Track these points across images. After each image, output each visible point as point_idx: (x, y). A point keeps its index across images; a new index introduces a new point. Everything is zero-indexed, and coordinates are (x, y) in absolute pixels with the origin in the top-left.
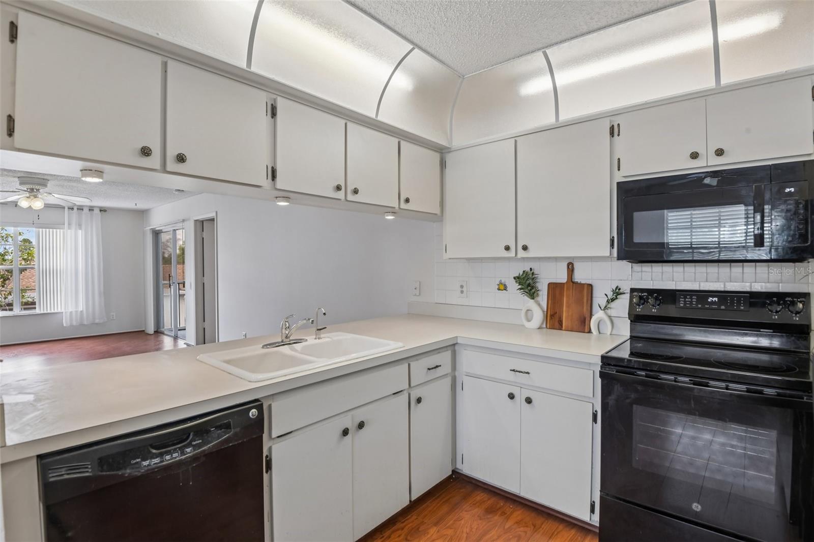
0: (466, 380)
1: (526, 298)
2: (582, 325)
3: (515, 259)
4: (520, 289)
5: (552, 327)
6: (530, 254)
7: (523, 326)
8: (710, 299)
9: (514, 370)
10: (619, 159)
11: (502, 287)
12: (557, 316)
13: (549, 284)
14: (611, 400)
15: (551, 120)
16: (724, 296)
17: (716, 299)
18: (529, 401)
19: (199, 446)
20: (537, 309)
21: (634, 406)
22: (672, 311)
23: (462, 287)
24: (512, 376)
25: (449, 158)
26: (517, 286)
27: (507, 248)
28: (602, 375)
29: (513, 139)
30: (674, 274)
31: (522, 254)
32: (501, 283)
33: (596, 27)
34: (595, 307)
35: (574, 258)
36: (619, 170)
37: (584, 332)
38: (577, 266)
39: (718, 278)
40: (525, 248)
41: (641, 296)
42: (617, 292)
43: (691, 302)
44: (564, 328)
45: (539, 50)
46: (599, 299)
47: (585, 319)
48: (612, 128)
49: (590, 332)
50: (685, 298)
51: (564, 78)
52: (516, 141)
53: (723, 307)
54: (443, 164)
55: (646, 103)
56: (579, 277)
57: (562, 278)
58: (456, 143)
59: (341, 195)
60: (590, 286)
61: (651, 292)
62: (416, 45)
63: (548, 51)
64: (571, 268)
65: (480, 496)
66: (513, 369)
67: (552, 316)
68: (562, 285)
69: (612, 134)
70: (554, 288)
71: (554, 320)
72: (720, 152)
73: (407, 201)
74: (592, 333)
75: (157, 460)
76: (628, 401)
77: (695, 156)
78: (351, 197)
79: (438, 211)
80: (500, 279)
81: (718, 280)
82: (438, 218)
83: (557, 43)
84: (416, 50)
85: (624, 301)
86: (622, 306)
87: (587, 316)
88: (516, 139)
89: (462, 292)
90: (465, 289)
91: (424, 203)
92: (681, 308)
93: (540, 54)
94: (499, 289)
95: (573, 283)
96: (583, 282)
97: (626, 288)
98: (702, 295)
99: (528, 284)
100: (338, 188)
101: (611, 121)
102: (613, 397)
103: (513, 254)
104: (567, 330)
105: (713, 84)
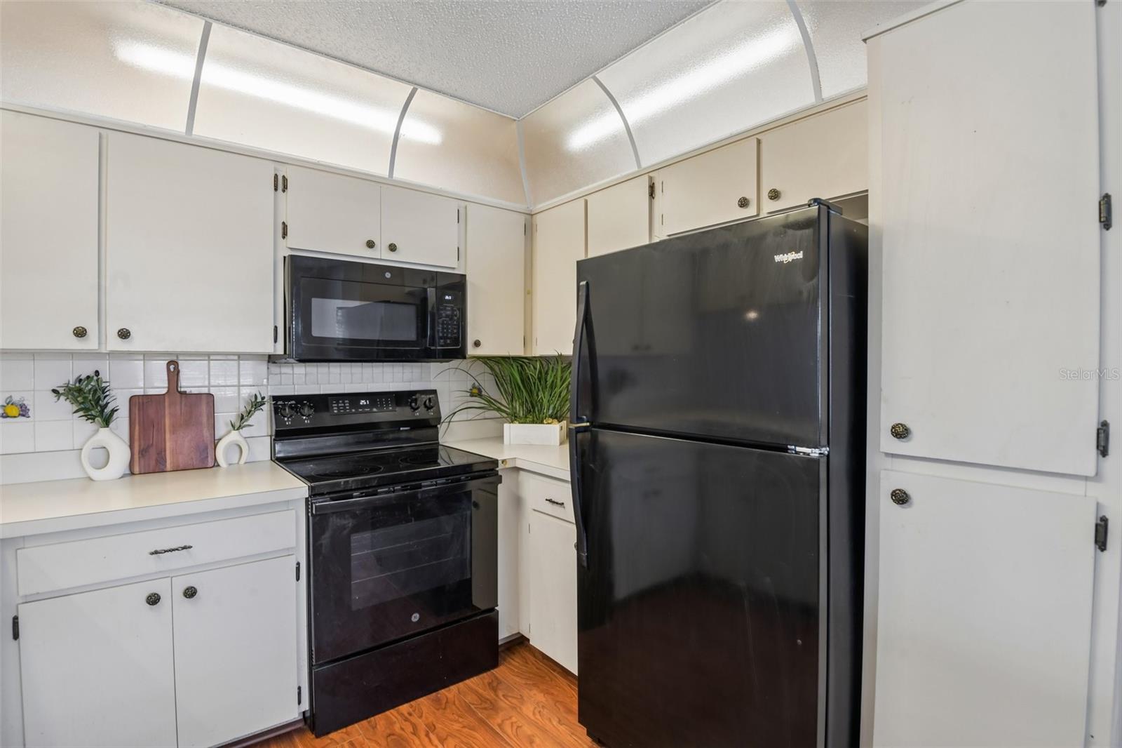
0: (23, 612)
2: (202, 459)
4: (85, 410)
5: (146, 471)
6: (134, 346)
7: (90, 479)
8: (362, 402)
9: (156, 552)
10: (284, 223)
11: (13, 411)
12: (153, 451)
13: (132, 398)
14: (325, 539)
15: (175, 125)
16: (374, 397)
17: (366, 402)
18: (190, 593)
20: (115, 443)
21: (353, 536)
24: (154, 564)
26: (66, 406)
27: (80, 333)
30: (319, 375)
32: (9, 403)
33: (300, 41)
35: (177, 354)
36: (284, 236)
37: (207, 468)
38: (183, 366)
39: (362, 379)
42: (256, 403)
43: (345, 407)
44: (169, 467)
47: (207, 447)
48: (276, 178)
49: (216, 465)
50: (338, 403)
51: (216, 75)
52: (100, 136)
53: (375, 410)
56: (190, 384)
57: (159, 385)
60: (210, 396)
63: (215, 26)
64: (174, 373)
66: (153, 551)
67: (145, 452)
68: (159, 397)
69: (276, 188)
70: (141, 405)
71: (147, 461)
72: (392, 248)
74: (218, 465)
76: (345, 532)
77: (371, 244)
80: (8, 395)
81: (362, 381)
83: (235, 25)
86: (262, 422)
87: (209, 442)
92: (336, 414)
93: (201, 23)
95: (181, 393)
96: (197, 391)
98: (353, 398)
99: (92, 399)
101: (275, 169)
102: (327, 535)
103: (91, 343)
104: (176, 469)
105: (386, 173)
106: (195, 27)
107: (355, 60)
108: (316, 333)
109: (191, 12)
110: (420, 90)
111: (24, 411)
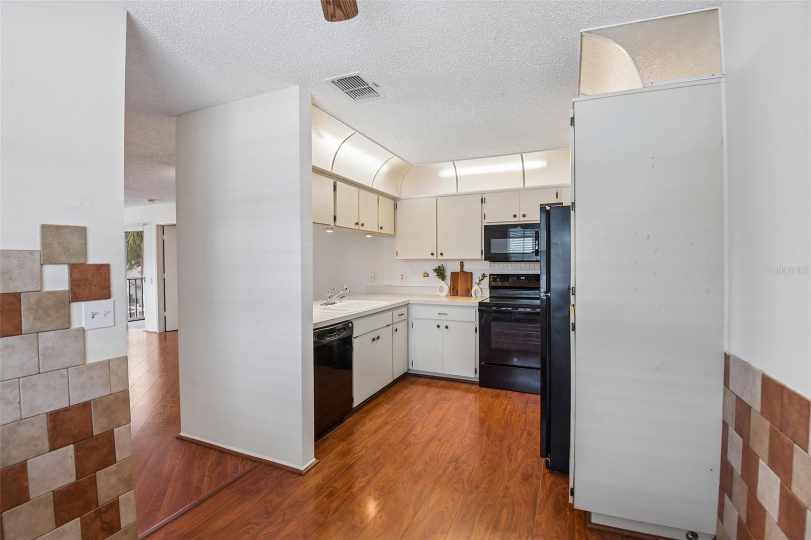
0: (414, 322)
1: (440, 280)
2: (468, 293)
3: (437, 260)
4: (438, 275)
5: (453, 295)
6: (444, 257)
7: (439, 294)
8: (522, 278)
9: (440, 314)
10: (485, 214)
11: (426, 275)
12: (456, 289)
13: (451, 273)
14: (483, 321)
15: (454, 191)
16: (527, 276)
17: (524, 278)
18: (447, 327)
20: (446, 286)
21: (492, 322)
22: (506, 284)
23: (402, 275)
24: (438, 317)
25: (399, 203)
26: (436, 274)
27: (432, 254)
28: (479, 310)
29: (435, 198)
31: (440, 257)
32: (425, 273)
34: (474, 284)
35: (463, 259)
36: (485, 219)
37: (468, 296)
38: (465, 263)
39: (525, 268)
40: (442, 254)
41: (494, 277)
42: (484, 276)
43: (515, 279)
44: (459, 295)
45: (451, 161)
46: (476, 279)
47: (469, 290)
48: (482, 199)
49: (471, 296)
50: (512, 278)
52: (437, 199)
53: (526, 281)
54: (396, 207)
55: (496, 190)
56: (466, 269)
57: (458, 269)
58: (403, 196)
59: (357, 227)
60: (471, 273)
61: (498, 275)
62: (396, 155)
63: (456, 162)
64: (462, 265)
65: (422, 380)
67: (453, 289)
68: (458, 273)
69: (482, 202)
70: (454, 275)
71: (454, 292)
72: (524, 216)
73: (381, 228)
74: (473, 296)
76: (489, 320)
77: (515, 216)
78: (361, 228)
79: (393, 234)
80: (424, 271)
81: (525, 270)
82: (393, 236)
83: (460, 160)
84: (395, 157)
85: (487, 280)
86: (486, 282)
87: (470, 288)
88: (437, 198)
89: (402, 279)
90: (404, 277)
91: (388, 230)
92: (511, 282)
94: (424, 276)
95: (464, 272)
96: (468, 271)
97: (488, 274)
98: (519, 276)
99: (440, 272)
100: (357, 224)
101: (481, 196)
102: (483, 319)
103: (435, 257)
104: (460, 296)
105: (522, 186)
106: (451, 164)
108: (492, 251)
109: (449, 161)
110: (524, 154)
111: (428, 276)
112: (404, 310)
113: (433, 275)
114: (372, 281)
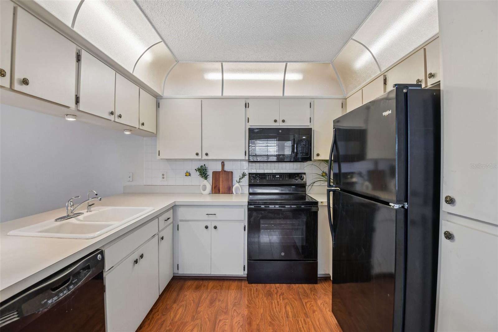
0: (180, 224)
1: (203, 179)
2: (229, 191)
3: (200, 160)
4: (201, 175)
5: (215, 193)
6: (209, 157)
7: (202, 193)
8: (277, 176)
9: (208, 214)
10: (248, 118)
11: (188, 174)
12: (217, 187)
13: (213, 172)
15: (219, 94)
16: (281, 175)
17: (278, 176)
18: (215, 228)
19: (76, 283)
20: (208, 184)
21: (261, 220)
22: (264, 181)
23: (163, 175)
24: (206, 217)
25: (162, 102)
26: (198, 173)
27: (197, 154)
28: (249, 210)
29: (200, 100)
30: (264, 167)
31: (205, 157)
32: (187, 172)
33: (246, 60)
34: (234, 182)
35: (224, 160)
36: (248, 122)
37: (230, 194)
38: (226, 163)
39: (278, 168)
40: (207, 154)
41: (252, 176)
42: (244, 175)
43: (271, 177)
45: (220, 61)
46: (236, 177)
47: (230, 187)
48: (246, 104)
49: (232, 193)
50: (269, 176)
51: (228, 76)
52: (202, 101)
53: (281, 179)
54: (158, 105)
56: (227, 168)
57: (219, 169)
58: (166, 94)
59: (112, 118)
60: (232, 172)
61: (256, 174)
62: (163, 40)
63: (224, 63)
64: (223, 165)
65: (189, 283)
66: (207, 214)
67: (215, 187)
68: (219, 172)
69: (246, 107)
70: (215, 174)
71: (216, 190)
72: (283, 121)
73: (143, 124)
74: (233, 193)
75: (55, 298)
76: (259, 218)
77: (275, 121)
78: (117, 120)
79: (155, 132)
80: (186, 170)
81: (278, 169)
82: (154, 135)
83: (228, 62)
84: (162, 43)
85: (247, 178)
86: (246, 180)
87: (231, 186)
88: (202, 99)
89: (163, 178)
90: (165, 176)
91: (149, 127)
92: (268, 180)
93: (220, 63)
94: (186, 176)
95: (225, 171)
96: (228, 171)
97: (247, 172)
98: (274, 175)
99: (203, 172)
100: (112, 113)
101: (245, 101)
102: (253, 218)
103: (200, 157)
104: (222, 193)
105: (281, 95)
106: (218, 65)
107: (264, 61)
109: (217, 61)
110: (288, 64)
111: (190, 175)
112: (170, 214)
113: (196, 175)
114: (129, 181)
